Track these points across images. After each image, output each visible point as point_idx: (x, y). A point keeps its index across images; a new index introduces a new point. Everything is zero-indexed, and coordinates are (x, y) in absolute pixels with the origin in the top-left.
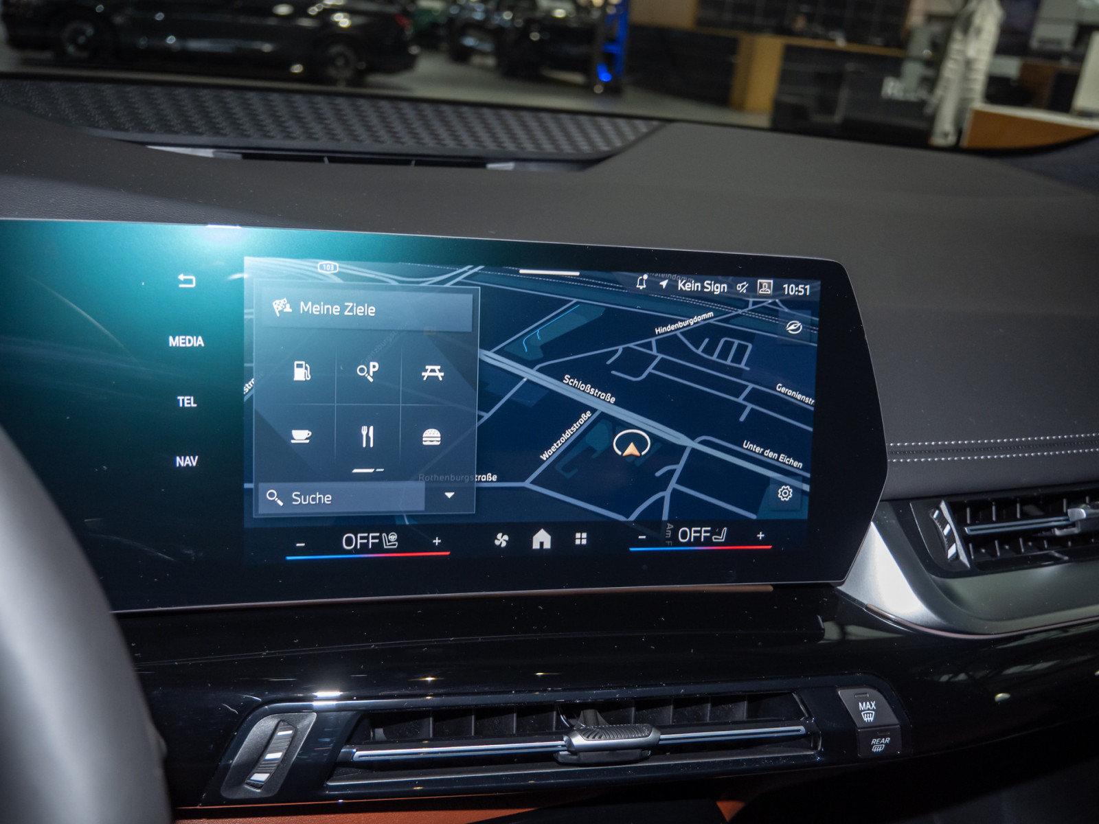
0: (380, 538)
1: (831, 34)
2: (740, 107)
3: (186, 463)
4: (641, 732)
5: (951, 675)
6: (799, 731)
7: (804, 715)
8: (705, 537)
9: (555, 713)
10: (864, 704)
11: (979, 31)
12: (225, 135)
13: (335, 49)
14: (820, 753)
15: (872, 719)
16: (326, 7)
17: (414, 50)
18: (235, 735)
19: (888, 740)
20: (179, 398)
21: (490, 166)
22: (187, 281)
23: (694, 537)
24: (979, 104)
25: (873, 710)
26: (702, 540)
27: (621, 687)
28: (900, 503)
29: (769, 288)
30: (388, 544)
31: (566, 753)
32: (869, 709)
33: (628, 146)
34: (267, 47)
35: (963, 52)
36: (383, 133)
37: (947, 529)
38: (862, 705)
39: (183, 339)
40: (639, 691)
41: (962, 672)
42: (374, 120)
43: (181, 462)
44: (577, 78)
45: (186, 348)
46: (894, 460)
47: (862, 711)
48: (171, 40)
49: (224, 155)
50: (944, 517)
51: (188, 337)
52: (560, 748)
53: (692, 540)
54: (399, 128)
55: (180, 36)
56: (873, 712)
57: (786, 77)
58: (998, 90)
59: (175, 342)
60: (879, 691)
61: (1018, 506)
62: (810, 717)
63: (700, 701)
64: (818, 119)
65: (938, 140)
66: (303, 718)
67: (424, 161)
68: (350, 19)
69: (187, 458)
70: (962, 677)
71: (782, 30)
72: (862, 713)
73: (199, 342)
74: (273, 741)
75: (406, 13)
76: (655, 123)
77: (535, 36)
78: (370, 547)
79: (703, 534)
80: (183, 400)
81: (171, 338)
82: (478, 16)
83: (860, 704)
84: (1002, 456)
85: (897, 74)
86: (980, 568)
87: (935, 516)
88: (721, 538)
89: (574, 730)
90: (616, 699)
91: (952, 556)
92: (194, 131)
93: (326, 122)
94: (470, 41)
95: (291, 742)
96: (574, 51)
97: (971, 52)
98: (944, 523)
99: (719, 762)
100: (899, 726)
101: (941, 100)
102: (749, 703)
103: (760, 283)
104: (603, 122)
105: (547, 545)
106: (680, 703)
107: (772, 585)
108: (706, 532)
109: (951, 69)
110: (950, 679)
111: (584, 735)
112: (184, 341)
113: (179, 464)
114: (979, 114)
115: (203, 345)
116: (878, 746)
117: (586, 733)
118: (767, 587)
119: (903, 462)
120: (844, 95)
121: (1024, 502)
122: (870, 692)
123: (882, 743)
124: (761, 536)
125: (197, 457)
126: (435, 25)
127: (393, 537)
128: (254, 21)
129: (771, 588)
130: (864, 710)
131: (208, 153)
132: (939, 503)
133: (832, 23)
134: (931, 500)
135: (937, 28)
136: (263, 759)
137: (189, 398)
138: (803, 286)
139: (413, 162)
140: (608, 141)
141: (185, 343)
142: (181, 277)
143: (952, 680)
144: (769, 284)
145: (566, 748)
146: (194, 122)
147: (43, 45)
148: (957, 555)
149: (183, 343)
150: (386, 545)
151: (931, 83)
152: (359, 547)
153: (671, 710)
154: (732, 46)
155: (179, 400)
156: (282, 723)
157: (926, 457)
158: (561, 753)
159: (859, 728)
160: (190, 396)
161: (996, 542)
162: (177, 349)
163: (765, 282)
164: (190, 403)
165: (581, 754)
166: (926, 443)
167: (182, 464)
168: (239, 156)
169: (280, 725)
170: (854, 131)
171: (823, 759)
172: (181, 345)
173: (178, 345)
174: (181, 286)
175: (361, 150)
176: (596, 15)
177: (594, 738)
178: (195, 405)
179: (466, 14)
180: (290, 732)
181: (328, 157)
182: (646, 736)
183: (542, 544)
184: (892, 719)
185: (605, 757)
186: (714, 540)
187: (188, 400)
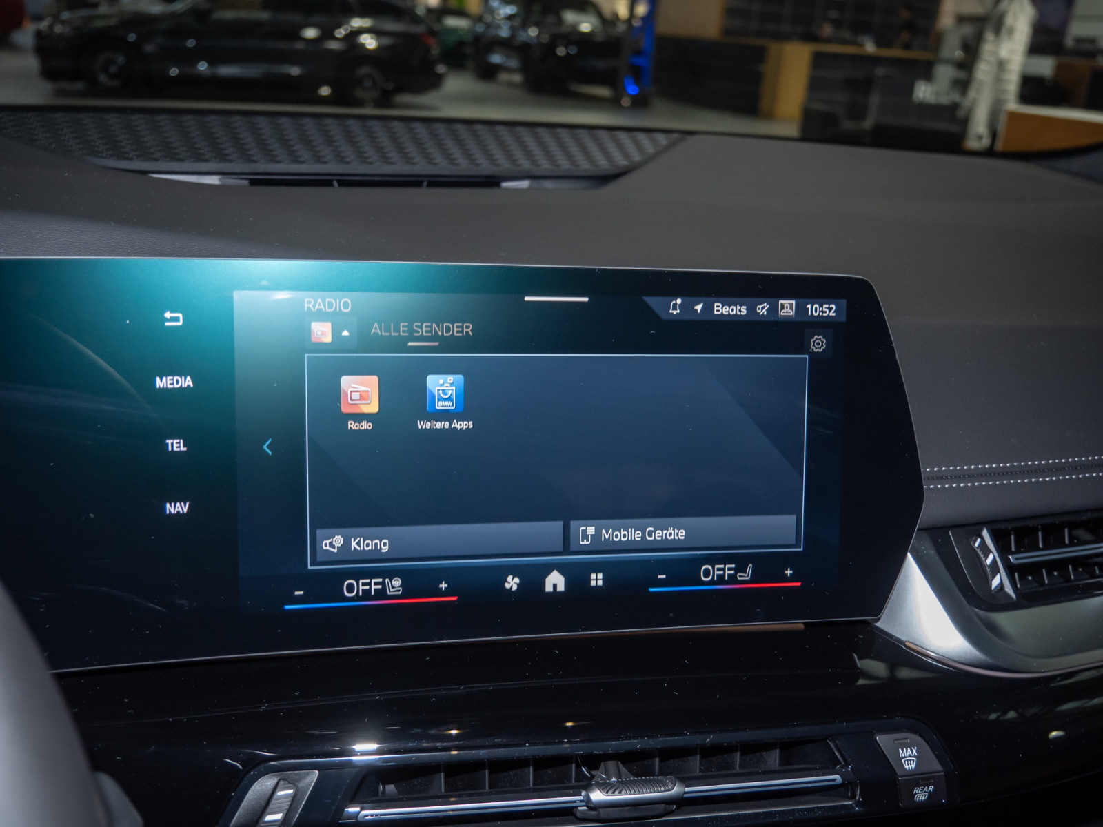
0: (383, 584)
1: (860, 39)
2: (769, 116)
3: (176, 509)
4: (664, 786)
5: (999, 714)
6: (834, 780)
7: (840, 763)
8: (728, 575)
9: (574, 765)
10: (905, 750)
11: (1011, 31)
12: (230, 161)
13: (363, 70)
14: (858, 803)
15: (913, 766)
16: (353, 29)
17: (441, 69)
18: (232, 796)
19: (931, 788)
20: (167, 441)
21: (505, 185)
22: (174, 319)
23: (718, 575)
24: (1013, 105)
25: (915, 756)
26: (726, 578)
27: (643, 737)
28: (938, 533)
29: (791, 308)
30: (391, 590)
31: (585, 808)
32: (910, 756)
33: (648, 160)
34: (295, 71)
35: (996, 54)
36: (394, 155)
37: (991, 557)
38: (903, 751)
39: (170, 380)
40: (660, 742)
41: (1010, 709)
42: (385, 141)
43: (171, 508)
44: (604, 92)
45: (174, 389)
46: (931, 487)
47: (903, 758)
48: (203, 67)
49: (231, 181)
50: (986, 546)
51: (176, 378)
52: (578, 803)
53: (715, 578)
54: (411, 148)
55: (212, 63)
56: (915, 759)
57: (815, 85)
58: (1033, 90)
59: (163, 383)
60: (921, 736)
61: (1066, 531)
62: (847, 764)
63: (729, 749)
64: (848, 125)
65: (972, 144)
66: (305, 777)
67: (437, 182)
68: (377, 40)
69: (178, 504)
70: (1011, 715)
71: (810, 37)
72: (903, 760)
73: (188, 382)
74: (273, 802)
75: (432, 33)
76: (675, 136)
77: (561, 51)
78: (373, 593)
79: (727, 572)
80: (172, 444)
81: (158, 379)
82: (504, 33)
83: (900, 750)
84: (1047, 479)
85: (928, 76)
86: (1027, 599)
87: (977, 544)
88: (746, 576)
89: (593, 785)
90: (637, 749)
91: (997, 587)
92: (199, 158)
93: (336, 144)
94: (496, 58)
95: (292, 802)
96: (601, 64)
97: (1004, 52)
98: (987, 552)
99: (749, 814)
100: (943, 773)
101: (974, 102)
102: (781, 750)
103: (781, 304)
104: (622, 136)
105: (561, 588)
106: (707, 752)
107: (803, 623)
108: (729, 569)
109: (983, 70)
110: (998, 717)
111: (603, 790)
112: (171, 382)
113: (169, 510)
114: (1013, 116)
115: (192, 385)
116: (921, 795)
117: (605, 787)
118: (798, 625)
119: (941, 488)
120: (875, 100)
121: (1073, 526)
122: (911, 737)
123: (925, 792)
124: (789, 572)
125: (188, 504)
126: (461, 44)
127: (397, 582)
128: (282, 45)
129: (802, 626)
130: (905, 757)
131: (214, 180)
132: (981, 530)
133: (861, 28)
134: (971, 528)
135: (968, 30)
136: (262, 821)
137: (178, 441)
138: (827, 306)
139: (425, 183)
140: (626, 155)
141: (173, 384)
142: (168, 315)
143: (1001, 718)
144: (791, 304)
145: (584, 804)
146: (200, 149)
147: (74, 76)
148: (1001, 584)
149: (170, 384)
150: (390, 591)
151: (963, 85)
152: (361, 594)
153: (698, 759)
154: (759, 55)
155: (168, 444)
156: (282, 782)
157: (966, 482)
158: (580, 808)
159: (901, 777)
160: (180, 439)
161: (1044, 571)
162: (164, 390)
163: (786, 302)
164: (179, 447)
165: (601, 810)
166: (965, 467)
167: (172, 511)
168: (246, 183)
169: (280, 784)
170: (885, 138)
171: (861, 809)
172: (169, 386)
173: (165, 386)
174: (167, 324)
175: (371, 172)
176: (621, 28)
177: (613, 793)
178: (185, 449)
179: (493, 32)
180: (291, 791)
181: (338, 181)
182: (670, 790)
183: (555, 586)
184: (935, 766)
185: (626, 813)
186: (739, 578)
187: (177, 443)
